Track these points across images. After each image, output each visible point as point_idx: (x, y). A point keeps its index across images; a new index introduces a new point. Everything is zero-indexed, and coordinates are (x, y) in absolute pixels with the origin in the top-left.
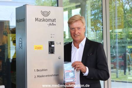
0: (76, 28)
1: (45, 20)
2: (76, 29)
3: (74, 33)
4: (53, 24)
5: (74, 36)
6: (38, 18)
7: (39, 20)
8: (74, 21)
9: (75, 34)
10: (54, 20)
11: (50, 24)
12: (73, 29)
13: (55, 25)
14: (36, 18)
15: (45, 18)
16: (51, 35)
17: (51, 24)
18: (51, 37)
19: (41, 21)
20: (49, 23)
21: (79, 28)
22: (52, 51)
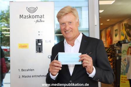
0: (66, 22)
1: (31, 17)
2: (67, 24)
3: (64, 29)
4: (41, 21)
5: (65, 32)
6: (23, 15)
7: (24, 16)
8: (63, 14)
9: (66, 30)
10: (43, 16)
11: (37, 21)
12: (63, 24)
13: (44, 21)
14: (20, 15)
15: (31, 14)
16: (39, 32)
17: (39, 20)
18: (39, 35)
19: (27, 17)
20: (36, 19)
21: (71, 23)
22: (39, 49)
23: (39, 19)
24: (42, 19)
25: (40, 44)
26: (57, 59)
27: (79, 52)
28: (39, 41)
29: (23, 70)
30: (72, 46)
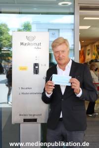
1: (30, 44)
7: (24, 44)
10: (40, 44)
14: (21, 43)
15: (30, 42)
16: (36, 57)
19: (26, 45)
22: (36, 71)
23: (36, 47)
24: (39, 47)
25: (37, 67)
26: (51, 80)
27: (70, 75)
28: (36, 65)
29: (22, 88)
30: (64, 70)
